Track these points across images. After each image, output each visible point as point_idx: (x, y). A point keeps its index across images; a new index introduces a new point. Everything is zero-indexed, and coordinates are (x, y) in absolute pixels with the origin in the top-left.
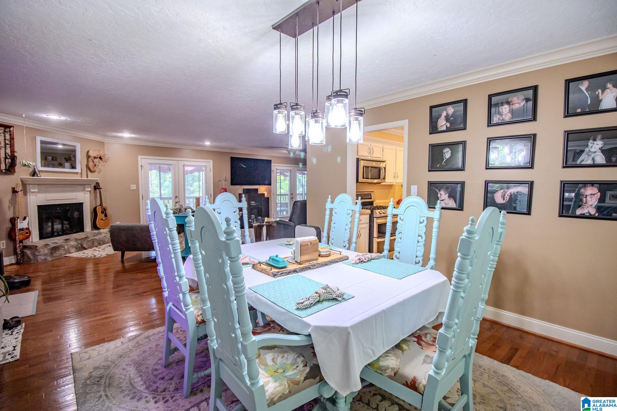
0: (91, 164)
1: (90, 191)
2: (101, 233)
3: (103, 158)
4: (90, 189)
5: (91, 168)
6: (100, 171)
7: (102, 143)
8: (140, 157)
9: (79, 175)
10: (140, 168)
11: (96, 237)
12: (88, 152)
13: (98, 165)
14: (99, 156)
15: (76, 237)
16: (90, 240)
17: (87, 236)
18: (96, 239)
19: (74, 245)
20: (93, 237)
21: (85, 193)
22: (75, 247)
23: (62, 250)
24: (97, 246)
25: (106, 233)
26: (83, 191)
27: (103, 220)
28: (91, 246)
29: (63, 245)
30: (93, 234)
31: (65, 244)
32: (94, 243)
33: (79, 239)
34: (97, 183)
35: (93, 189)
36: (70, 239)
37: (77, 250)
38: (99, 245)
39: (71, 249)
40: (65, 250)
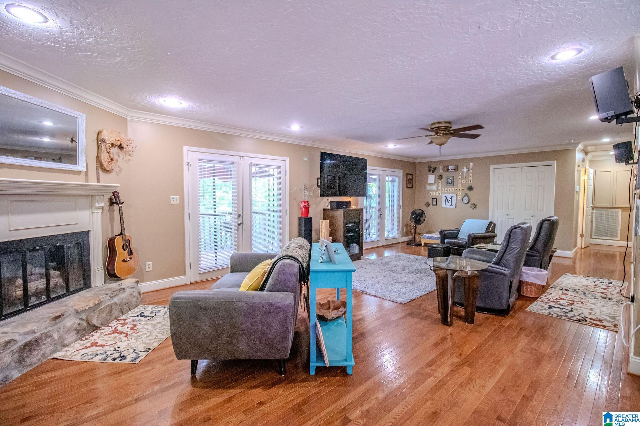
0: (105, 157)
1: (103, 208)
2: (124, 289)
3: (125, 146)
4: (102, 205)
5: (105, 164)
6: (120, 171)
7: (123, 121)
8: (185, 149)
9: (83, 176)
10: (185, 167)
11: (115, 300)
12: (99, 133)
13: (117, 160)
14: (119, 143)
15: (76, 308)
16: (104, 307)
17: (98, 299)
18: (115, 303)
19: (72, 326)
20: (109, 301)
21: (94, 212)
22: (75, 330)
23: (46, 344)
24: (119, 316)
25: (132, 287)
26: (89, 209)
27: (127, 261)
28: (107, 320)
29: (49, 332)
30: (110, 293)
31: (53, 330)
32: (113, 312)
33: (83, 311)
34: (115, 192)
35: (108, 204)
36: (63, 315)
37: (79, 336)
38: (120, 314)
39: (66, 336)
40: (54, 341)
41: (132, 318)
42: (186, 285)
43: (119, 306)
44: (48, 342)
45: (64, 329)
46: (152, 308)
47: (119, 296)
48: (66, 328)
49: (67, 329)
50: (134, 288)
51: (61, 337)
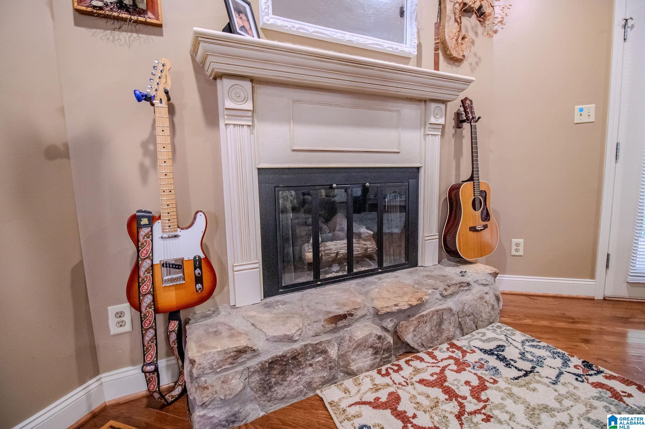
1: (444, 126)
2: (468, 284)
3: (487, 10)
4: (442, 121)
5: (451, 44)
6: (477, 64)
10: (618, 33)
11: (450, 303)
13: (473, 43)
14: (477, 4)
15: (379, 304)
16: (429, 313)
17: (419, 295)
18: (450, 310)
19: (365, 339)
20: (440, 302)
21: (428, 134)
22: (371, 347)
23: (314, 366)
24: (453, 337)
25: (484, 282)
26: (420, 128)
27: (478, 231)
28: (432, 340)
29: (320, 343)
30: (442, 286)
31: (329, 341)
32: (443, 327)
33: (389, 314)
34: (466, 99)
35: (453, 123)
36: (352, 315)
37: (378, 360)
38: (458, 332)
39: (354, 357)
40: (330, 362)
41: (479, 355)
42: (592, 299)
43: (456, 316)
44: (318, 362)
45: (350, 341)
46: (523, 342)
47: (459, 295)
48: (353, 342)
49: (355, 345)
50: (487, 285)
51: (342, 356)
